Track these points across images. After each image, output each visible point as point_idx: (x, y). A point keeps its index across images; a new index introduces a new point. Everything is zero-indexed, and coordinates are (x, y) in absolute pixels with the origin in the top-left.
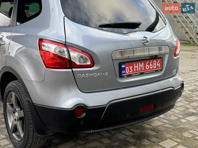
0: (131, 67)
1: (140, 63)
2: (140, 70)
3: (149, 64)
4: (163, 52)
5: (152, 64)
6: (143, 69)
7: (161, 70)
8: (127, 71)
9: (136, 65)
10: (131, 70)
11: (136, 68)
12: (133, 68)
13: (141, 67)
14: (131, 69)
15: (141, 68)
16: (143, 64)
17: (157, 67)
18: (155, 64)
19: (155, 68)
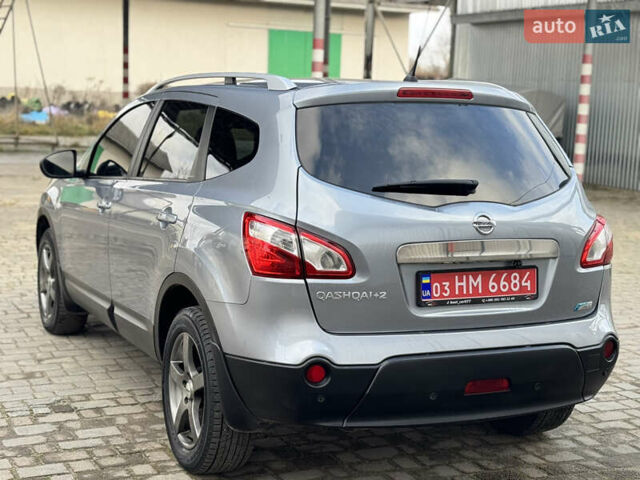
0: (447, 284)
1: (471, 277)
2: (471, 292)
3: (497, 281)
5: (508, 280)
6: (480, 291)
7: (535, 298)
8: (437, 293)
9: (461, 280)
10: (446, 292)
11: (461, 287)
12: (452, 287)
13: (475, 285)
14: (446, 288)
15: (475, 289)
16: (479, 279)
17: (523, 288)
18: (517, 282)
19: (514, 290)
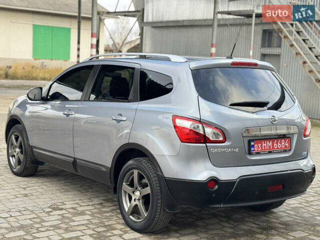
1: (268, 142)
3: (277, 143)
4: (292, 131)
5: (281, 143)
6: (271, 148)
7: (290, 150)
8: (256, 149)
10: (259, 148)
12: (261, 146)
13: (270, 145)
15: (269, 147)
16: (271, 143)
17: (286, 146)
18: (284, 144)
19: (283, 147)
